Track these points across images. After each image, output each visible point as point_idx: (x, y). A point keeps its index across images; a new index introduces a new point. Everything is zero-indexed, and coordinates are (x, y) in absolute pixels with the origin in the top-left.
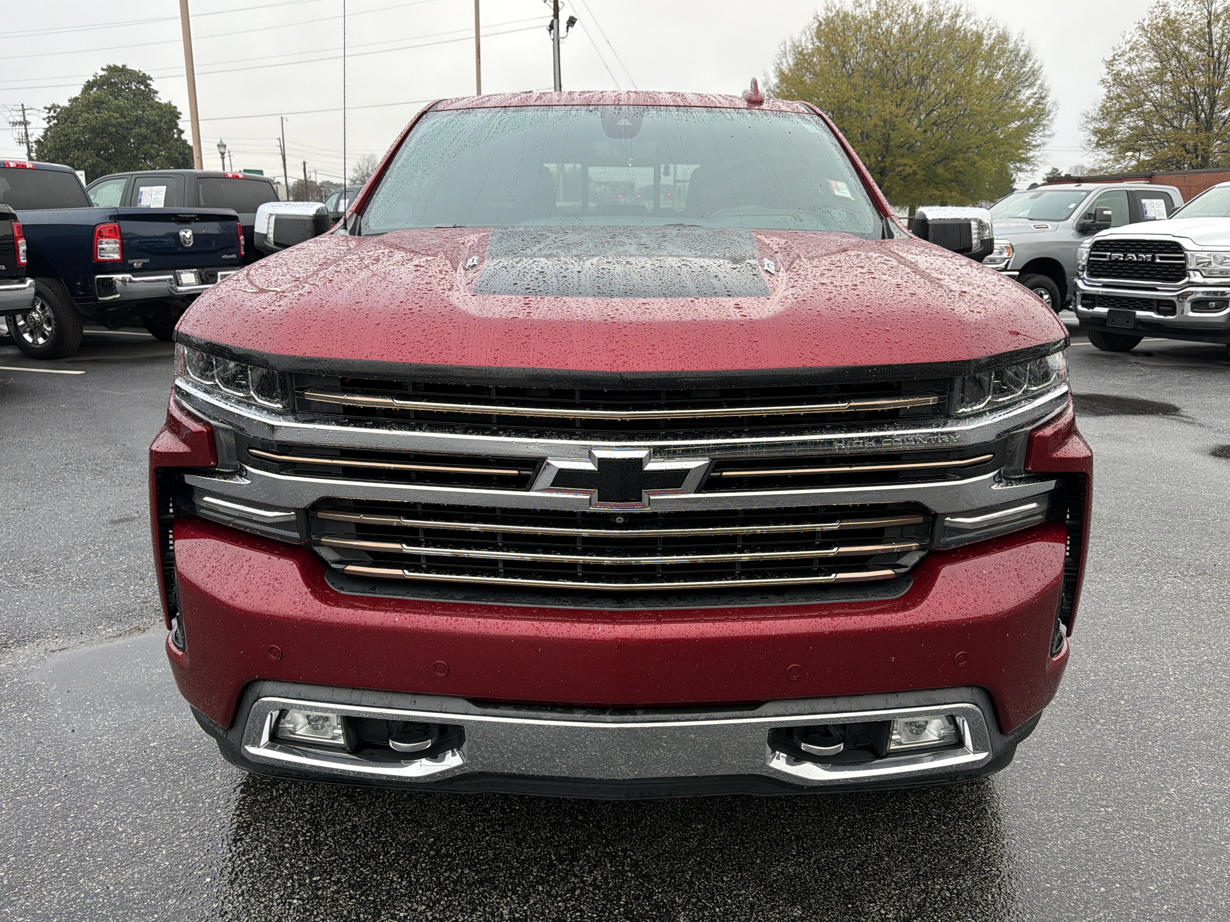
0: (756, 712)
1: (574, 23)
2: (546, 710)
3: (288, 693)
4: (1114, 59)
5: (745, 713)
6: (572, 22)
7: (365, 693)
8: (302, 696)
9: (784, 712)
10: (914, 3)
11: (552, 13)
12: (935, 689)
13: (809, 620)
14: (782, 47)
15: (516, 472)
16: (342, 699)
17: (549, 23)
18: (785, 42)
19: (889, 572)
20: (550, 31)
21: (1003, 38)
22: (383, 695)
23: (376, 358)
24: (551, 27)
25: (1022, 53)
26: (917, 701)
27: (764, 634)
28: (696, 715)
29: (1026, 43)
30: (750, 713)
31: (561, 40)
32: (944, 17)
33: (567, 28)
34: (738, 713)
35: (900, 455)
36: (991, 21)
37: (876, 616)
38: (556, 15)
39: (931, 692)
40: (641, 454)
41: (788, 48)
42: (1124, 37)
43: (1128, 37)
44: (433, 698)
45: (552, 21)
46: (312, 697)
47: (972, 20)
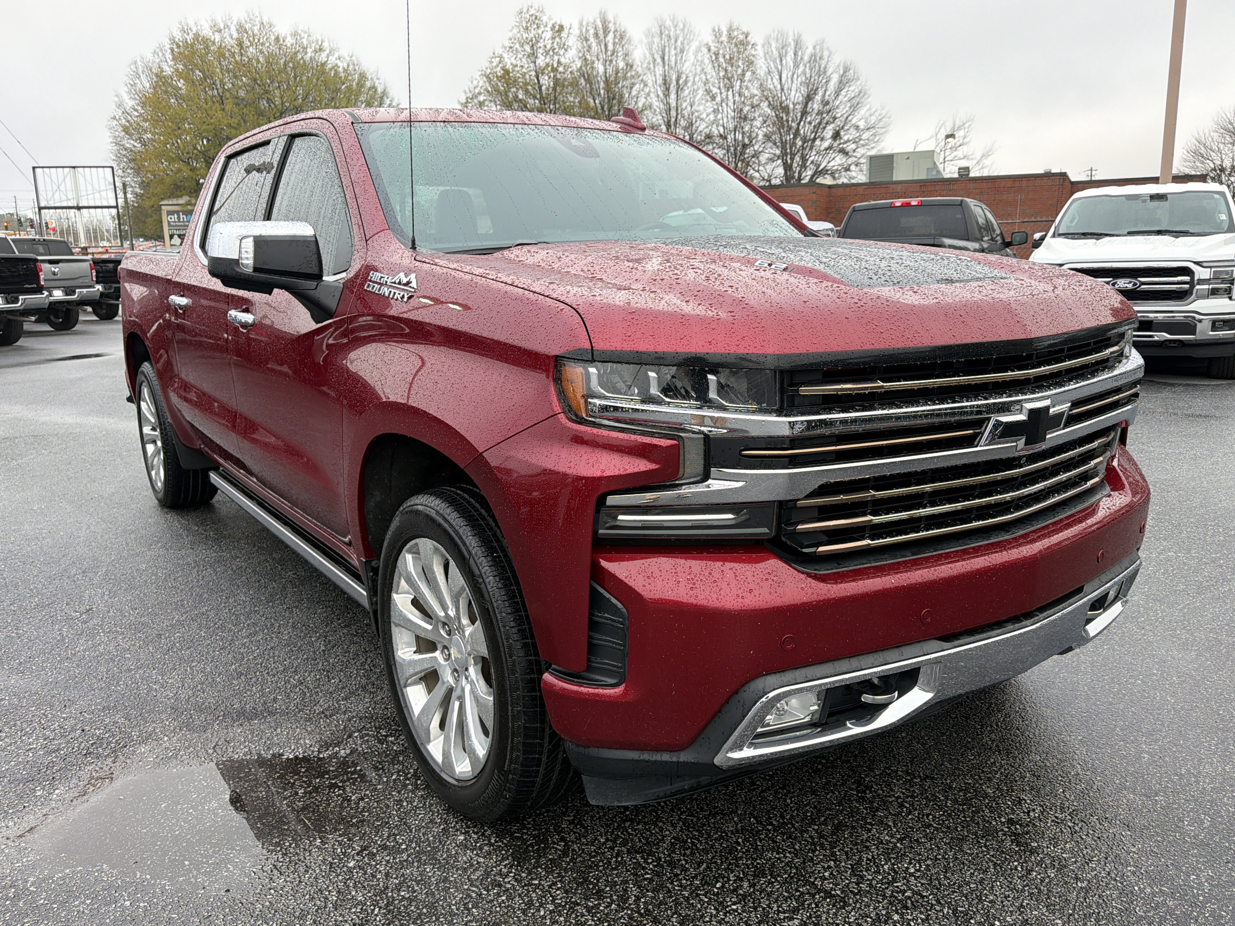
2: (993, 630)
3: (795, 679)
4: (467, 102)
7: (861, 658)
8: (810, 677)
10: (276, 34)
14: (133, 67)
15: (971, 432)
16: (845, 669)
18: (136, 62)
21: (363, 76)
22: (876, 655)
23: (868, 347)
25: (379, 90)
29: (381, 81)
32: (309, 50)
36: (354, 58)
40: (1046, 403)
41: (140, 70)
42: (472, 82)
43: (475, 82)
44: (913, 645)
46: (819, 676)
47: (336, 55)
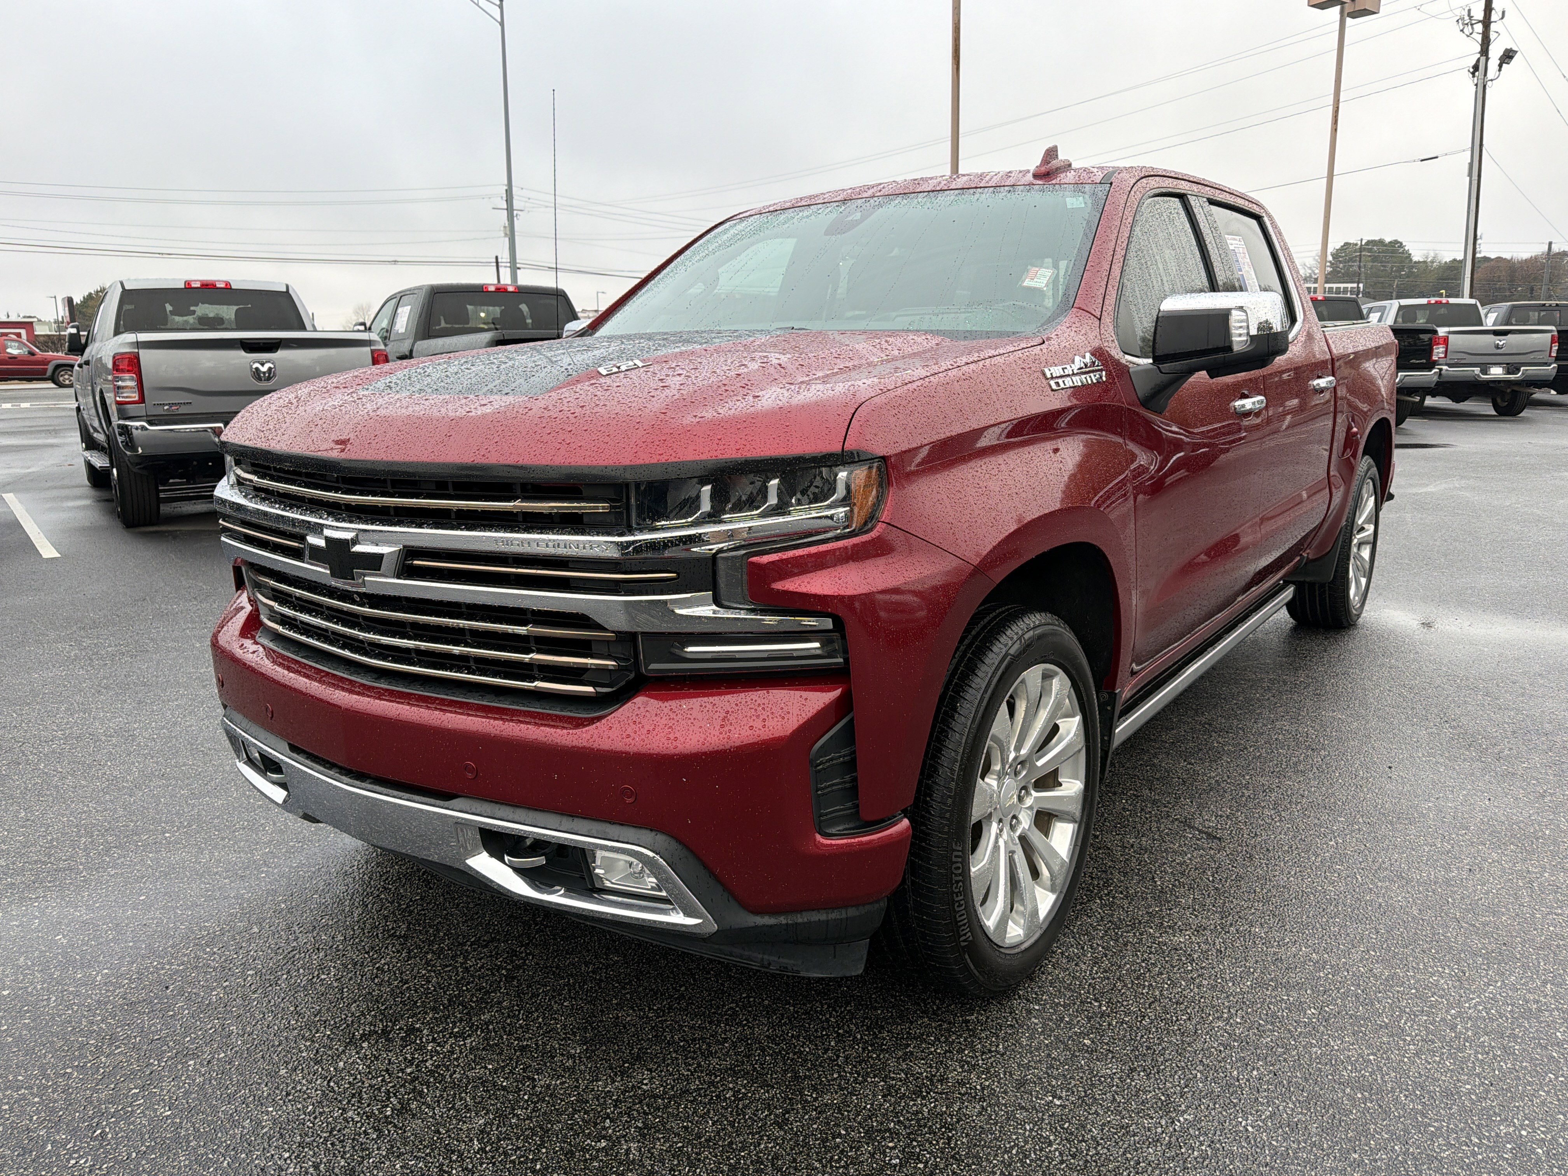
0: (446, 803)
1: (1511, 58)
5: (438, 802)
6: (1508, 56)
9: (468, 809)
11: (1478, 48)
12: (614, 823)
13: (484, 720)
17: (1474, 62)
19: (590, 689)
20: (1473, 74)
24: (1476, 68)
26: (589, 831)
27: (442, 725)
28: (401, 794)
30: (442, 803)
31: (1489, 83)
33: (1500, 66)
34: (432, 801)
35: (568, 561)
37: (542, 728)
38: (1485, 51)
39: (608, 825)
40: (350, 536)
45: (1478, 60)
